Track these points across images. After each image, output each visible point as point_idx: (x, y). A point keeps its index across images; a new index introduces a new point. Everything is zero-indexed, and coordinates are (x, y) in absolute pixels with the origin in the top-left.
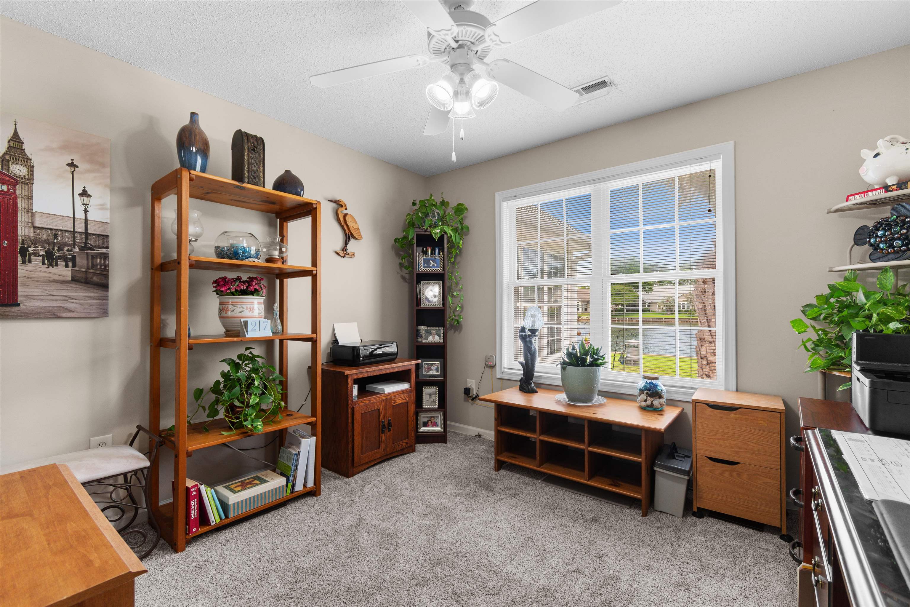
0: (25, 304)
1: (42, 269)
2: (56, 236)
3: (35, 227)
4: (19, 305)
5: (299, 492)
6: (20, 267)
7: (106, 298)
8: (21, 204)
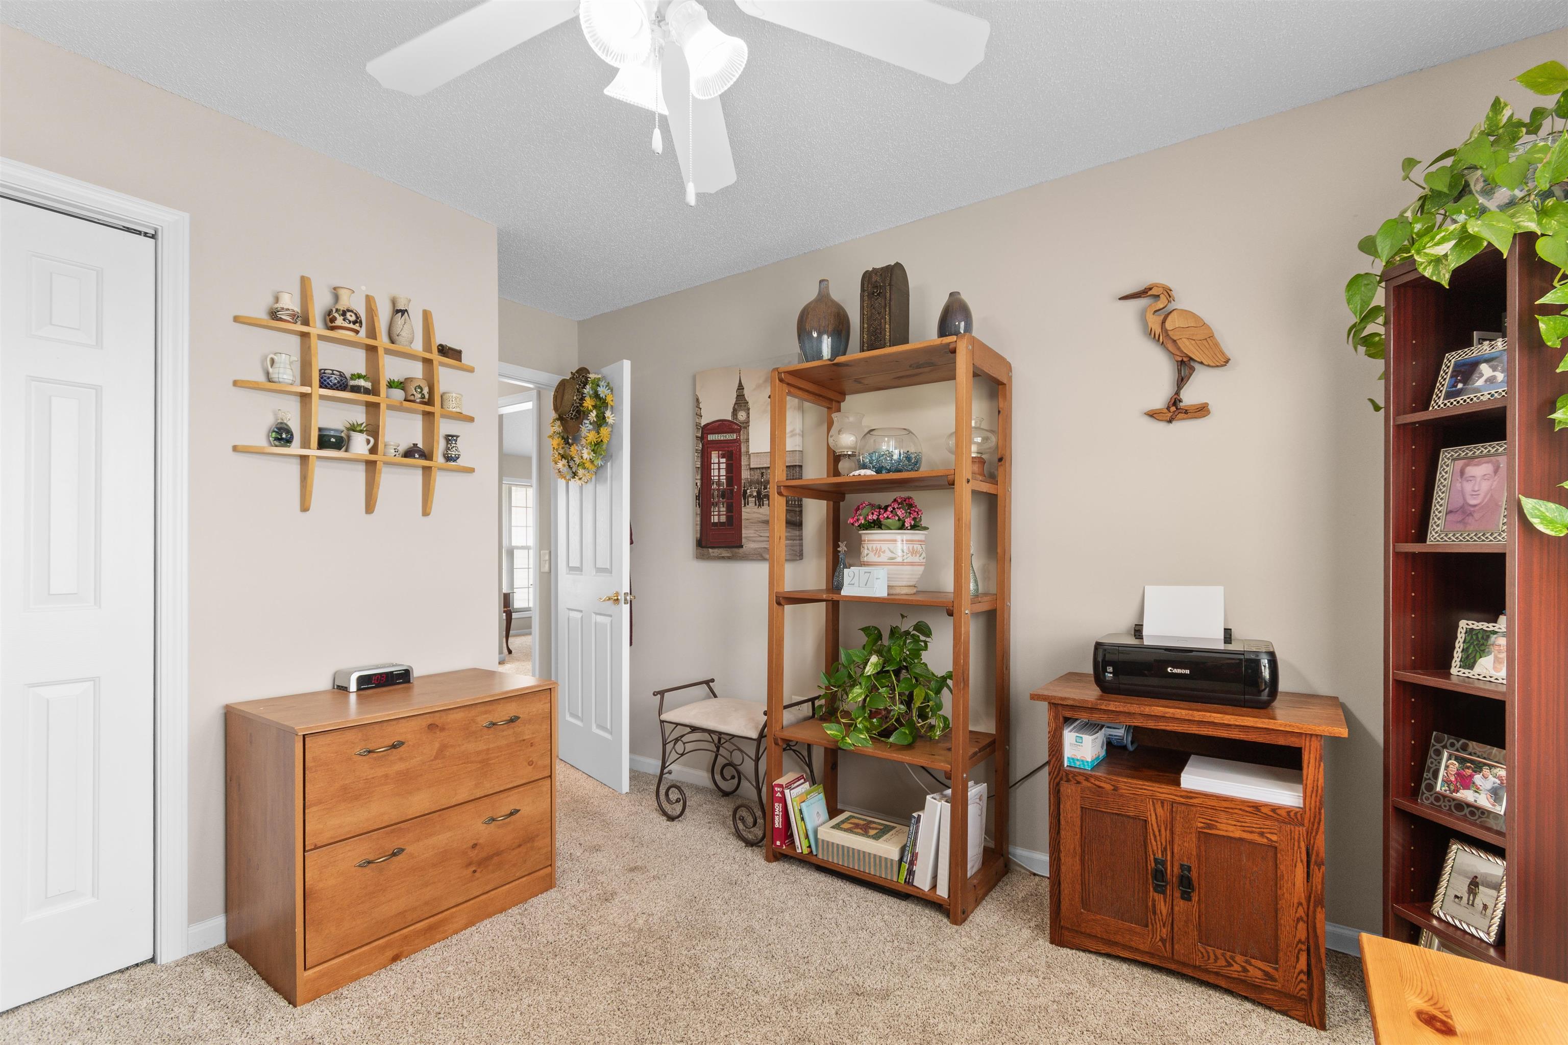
0: (749, 546)
1: (754, 510)
2: (762, 474)
3: (751, 469)
4: (742, 547)
5: (915, 889)
6: (743, 509)
7: (801, 538)
8: (743, 449)
